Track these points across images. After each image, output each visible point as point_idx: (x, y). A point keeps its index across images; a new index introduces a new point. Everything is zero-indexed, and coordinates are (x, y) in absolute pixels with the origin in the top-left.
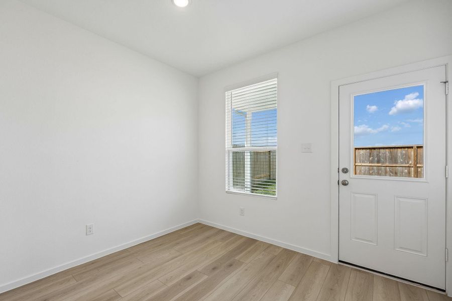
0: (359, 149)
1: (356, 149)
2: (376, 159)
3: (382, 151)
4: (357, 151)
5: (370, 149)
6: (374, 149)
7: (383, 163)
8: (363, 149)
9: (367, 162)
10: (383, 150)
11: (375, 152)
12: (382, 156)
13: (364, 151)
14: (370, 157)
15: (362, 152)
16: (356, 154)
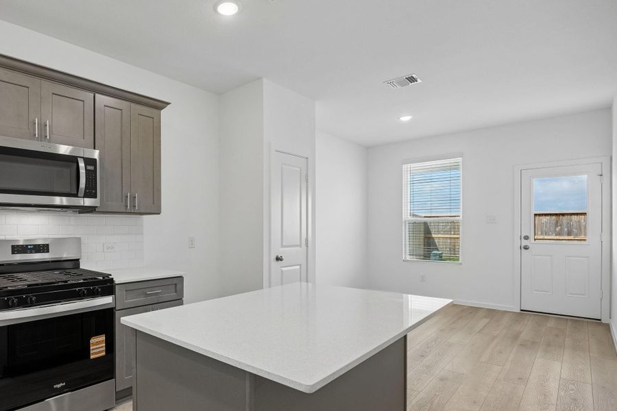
0: (540, 215)
1: (536, 215)
2: (566, 229)
3: (574, 218)
4: (537, 218)
5: (556, 215)
6: (563, 215)
7: (576, 235)
8: (546, 215)
9: (552, 234)
10: (576, 217)
11: (565, 219)
12: (575, 225)
13: (548, 217)
14: (556, 225)
15: (544, 219)
16: (536, 222)
